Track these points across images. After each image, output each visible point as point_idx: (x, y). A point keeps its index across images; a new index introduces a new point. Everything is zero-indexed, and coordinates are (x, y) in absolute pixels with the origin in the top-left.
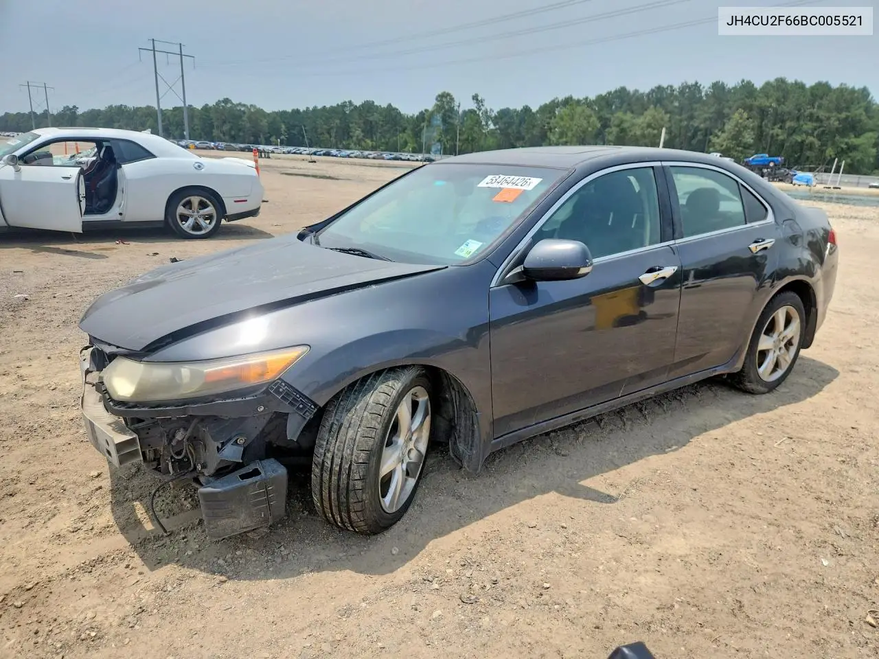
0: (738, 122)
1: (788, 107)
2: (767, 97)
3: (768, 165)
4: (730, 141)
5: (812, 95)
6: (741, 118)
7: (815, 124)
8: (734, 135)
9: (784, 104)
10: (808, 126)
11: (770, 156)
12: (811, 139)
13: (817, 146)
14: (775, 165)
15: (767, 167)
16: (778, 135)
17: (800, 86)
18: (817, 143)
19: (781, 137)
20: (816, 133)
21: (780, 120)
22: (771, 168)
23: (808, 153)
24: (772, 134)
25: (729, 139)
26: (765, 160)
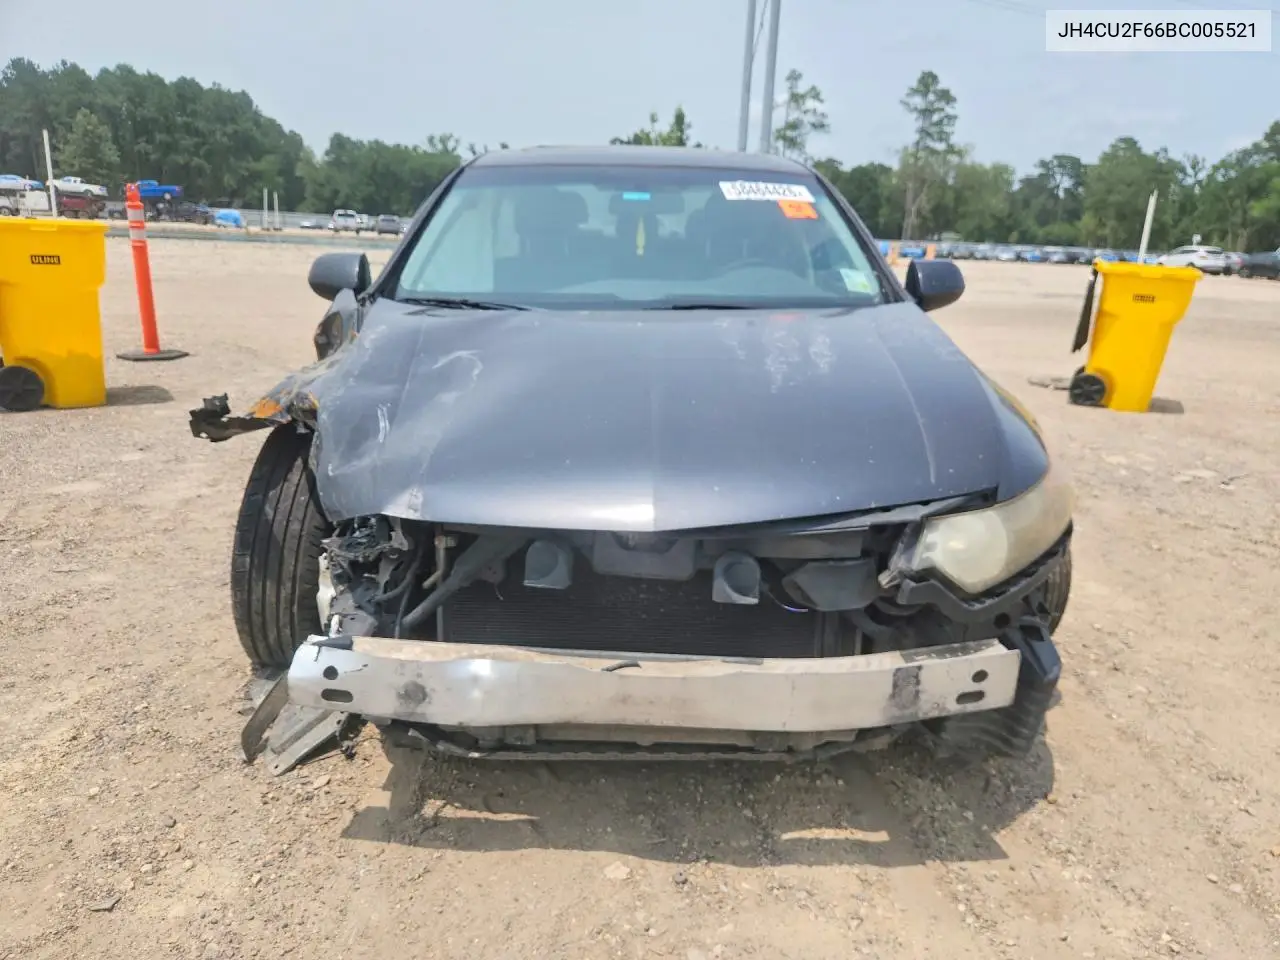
0: (86, 130)
1: (149, 111)
2: (114, 93)
3: (163, 197)
4: (84, 159)
5: (179, 96)
6: (89, 124)
7: (196, 140)
8: (86, 149)
9: (140, 105)
10: (188, 142)
11: (160, 184)
12: (196, 161)
13: (208, 172)
14: (173, 198)
15: (162, 200)
16: (147, 154)
17: (155, 81)
18: (207, 167)
19: (153, 157)
20: (202, 152)
21: (143, 129)
22: (169, 202)
23: (200, 182)
24: (139, 152)
25: (81, 156)
26: (154, 190)
